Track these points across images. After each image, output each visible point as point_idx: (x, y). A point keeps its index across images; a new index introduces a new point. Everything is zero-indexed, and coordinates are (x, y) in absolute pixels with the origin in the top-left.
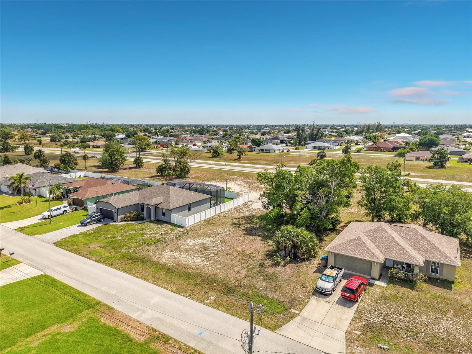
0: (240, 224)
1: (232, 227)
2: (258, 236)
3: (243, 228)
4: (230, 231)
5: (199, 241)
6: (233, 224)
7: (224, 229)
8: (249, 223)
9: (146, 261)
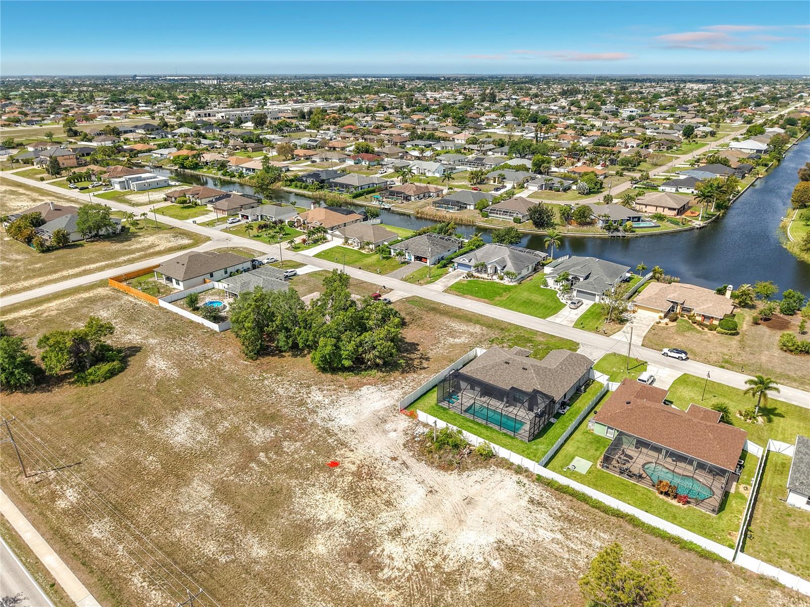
0: (421, 358)
1: (429, 355)
2: (407, 343)
3: (418, 353)
4: (432, 350)
5: (457, 341)
6: (427, 359)
7: (437, 352)
8: (411, 359)
9: (490, 326)
